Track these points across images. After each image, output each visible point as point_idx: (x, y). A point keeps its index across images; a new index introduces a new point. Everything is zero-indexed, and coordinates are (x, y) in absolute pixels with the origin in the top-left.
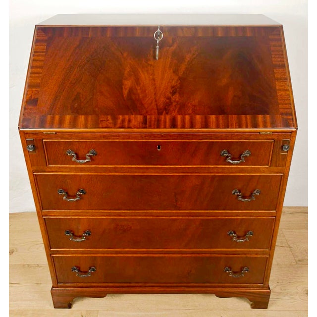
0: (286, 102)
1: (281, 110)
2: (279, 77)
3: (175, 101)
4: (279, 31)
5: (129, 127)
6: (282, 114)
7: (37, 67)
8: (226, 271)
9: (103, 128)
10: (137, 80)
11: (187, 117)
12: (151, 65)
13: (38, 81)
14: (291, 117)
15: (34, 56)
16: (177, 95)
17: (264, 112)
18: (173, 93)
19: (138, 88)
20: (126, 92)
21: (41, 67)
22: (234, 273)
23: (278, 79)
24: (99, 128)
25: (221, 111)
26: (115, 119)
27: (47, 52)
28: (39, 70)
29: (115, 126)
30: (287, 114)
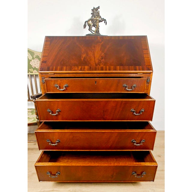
0: (149, 61)
1: (146, 65)
2: (145, 53)
3: (103, 61)
4: (146, 37)
5: (84, 70)
6: (146, 66)
7: (46, 50)
8: (133, 174)
9: (73, 71)
10: (87, 54)
11: (108, 67)
12: (93, 49)
13: (47, 55)
14: (150, 67)
15: (45, 46)
16: (103, 59)
17: (139, 65)
18: (102, 59)
19: (88, 57)
20: (82, 59)
21: (48, 50)
22: (138, 175)
23: (145, 54)
24: (72, 71)
25: (121, 65)
26: (78, 68)
27: (50, 45)
28: (47, 51)
29: (78, 70)
30: (149, 66)
